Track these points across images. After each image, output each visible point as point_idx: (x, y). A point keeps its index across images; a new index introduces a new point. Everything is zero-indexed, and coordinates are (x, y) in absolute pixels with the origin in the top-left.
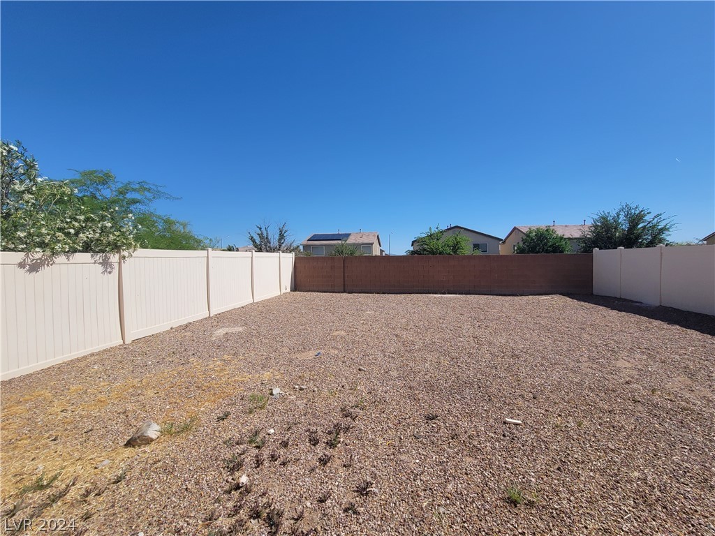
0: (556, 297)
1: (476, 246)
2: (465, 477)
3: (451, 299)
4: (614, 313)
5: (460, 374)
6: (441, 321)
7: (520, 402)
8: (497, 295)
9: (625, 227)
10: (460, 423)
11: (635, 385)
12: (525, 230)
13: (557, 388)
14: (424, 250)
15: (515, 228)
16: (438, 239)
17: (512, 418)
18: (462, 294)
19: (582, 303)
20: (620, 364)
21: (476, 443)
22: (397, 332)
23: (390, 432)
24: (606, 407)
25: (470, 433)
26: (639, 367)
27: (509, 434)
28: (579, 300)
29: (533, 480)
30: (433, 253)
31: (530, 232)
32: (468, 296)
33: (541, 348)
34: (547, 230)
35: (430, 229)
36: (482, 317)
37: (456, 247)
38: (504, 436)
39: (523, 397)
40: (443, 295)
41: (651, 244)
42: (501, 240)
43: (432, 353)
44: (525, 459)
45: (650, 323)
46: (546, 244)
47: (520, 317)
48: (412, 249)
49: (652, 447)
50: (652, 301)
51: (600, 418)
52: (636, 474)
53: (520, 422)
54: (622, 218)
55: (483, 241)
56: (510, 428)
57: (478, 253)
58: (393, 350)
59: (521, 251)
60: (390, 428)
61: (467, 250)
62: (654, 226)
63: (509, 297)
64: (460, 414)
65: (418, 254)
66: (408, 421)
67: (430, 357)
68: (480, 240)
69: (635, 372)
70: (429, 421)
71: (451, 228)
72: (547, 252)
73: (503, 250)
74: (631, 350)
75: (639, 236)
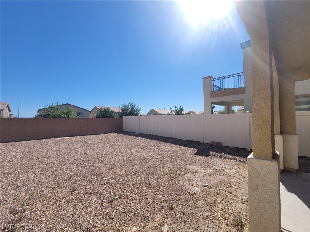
1: (78, 114)
8: (91, 135)
12: (100, 108)
15: (95, 107)
16: (57, 110)
21: (95, 191)
25: (92, 189)
34: (108, 108)
37: (68, 114)
38: (105, 184)
39: (108, 169)
42: (90, 111)
46: (107, 114)
50: (138, 132)
56: (106, 181)
59: (98, 116)
61: (74, 115)
68: (80, 111)
70: (73, 193)
73: (91, 116)
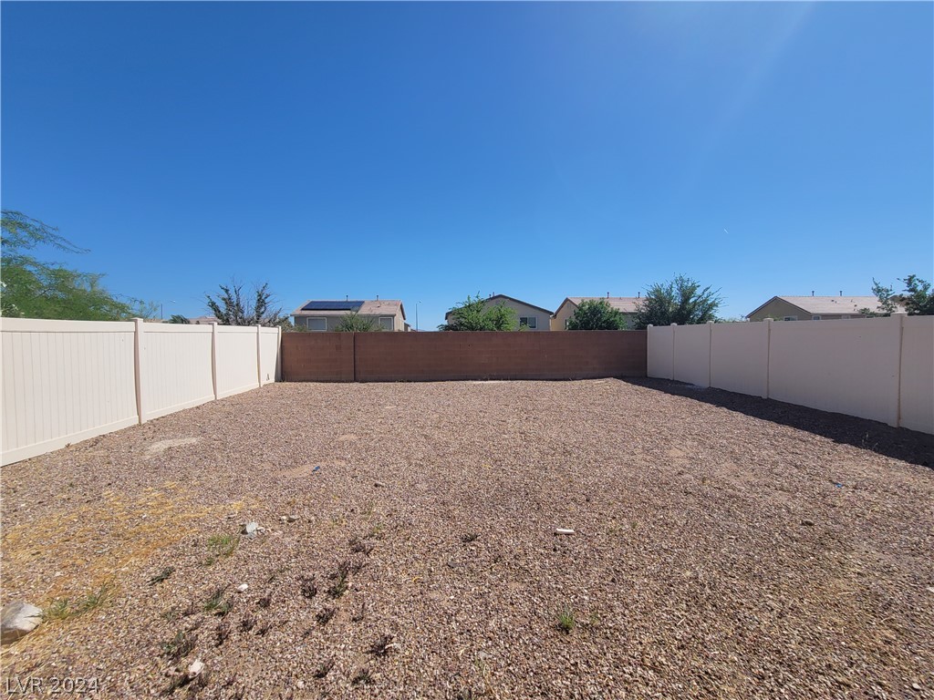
0: (611, 380)
1: (524, 320)
2: (510, 608)
3: (494, 387)
4: (667, 396)
5: (504, 479)
6: (481, 415)
7: (572, 506)
8: (547, 380)
9: (678, 300)
10: (504, 541)
11: (687, 476)
12: (578, 302)
13: (611, 486)
14: (461, 324)
15: (567, 300)
16: (478, 311)
17: (563, 527)
18: (507, 380)
19: (637, 387)
20: (674, 453)
21: (522, 563)
22: (427, 431)
23: (417, 565)
24: (659, 502)
25: (516, 551)
26: (691, 455)
27: (559, 546)
28: (634, 383)
29: (586, 598)
30: (472, 328)
31: (583, 305)
32: (515, 382)
33: (594, 441)
34: (601, 303)
35: (469, 298)
36: (530, 408)
37: (499, 322)
38: (555, 550)
39: (574, 500)
40: (484, 382)
41: (702, 320)
42: (551, 313)
43: (471, 456)
44: (578, 574)
45: (701, 406)
46: (599, 319)
47: (573, 406)
48: (445, 323)
49: (703, 542)
50: (703, 383)
51: (654, 516)
52: (688, 573)
53: (572, 531)
54: (675, 292)
55: (531, 315)
56: (561, 540)
57: (526, 328)
58: (420, 455)
59: (574, 327)
60: (416, 559)
61: (513, 325)
62: (705, 301)
63: (561, 382)
64: (505, 530)
65: (453, 329)
66: (440, 546)
67: (468, 461)
68: (528, 314)
69: (686, 461)
70: (467, 544)
71: (494, 298)
72: (601, 328)
73: (554, 326)
74: (683, 438)
75: (690, 312)
